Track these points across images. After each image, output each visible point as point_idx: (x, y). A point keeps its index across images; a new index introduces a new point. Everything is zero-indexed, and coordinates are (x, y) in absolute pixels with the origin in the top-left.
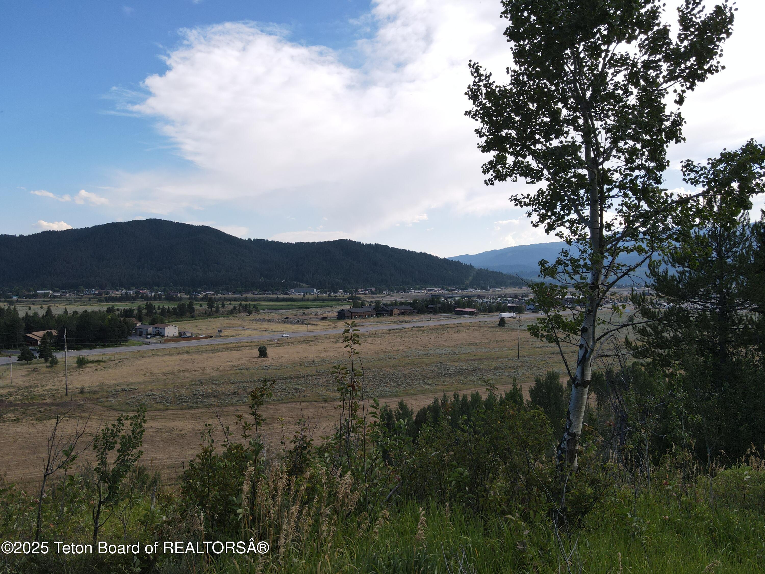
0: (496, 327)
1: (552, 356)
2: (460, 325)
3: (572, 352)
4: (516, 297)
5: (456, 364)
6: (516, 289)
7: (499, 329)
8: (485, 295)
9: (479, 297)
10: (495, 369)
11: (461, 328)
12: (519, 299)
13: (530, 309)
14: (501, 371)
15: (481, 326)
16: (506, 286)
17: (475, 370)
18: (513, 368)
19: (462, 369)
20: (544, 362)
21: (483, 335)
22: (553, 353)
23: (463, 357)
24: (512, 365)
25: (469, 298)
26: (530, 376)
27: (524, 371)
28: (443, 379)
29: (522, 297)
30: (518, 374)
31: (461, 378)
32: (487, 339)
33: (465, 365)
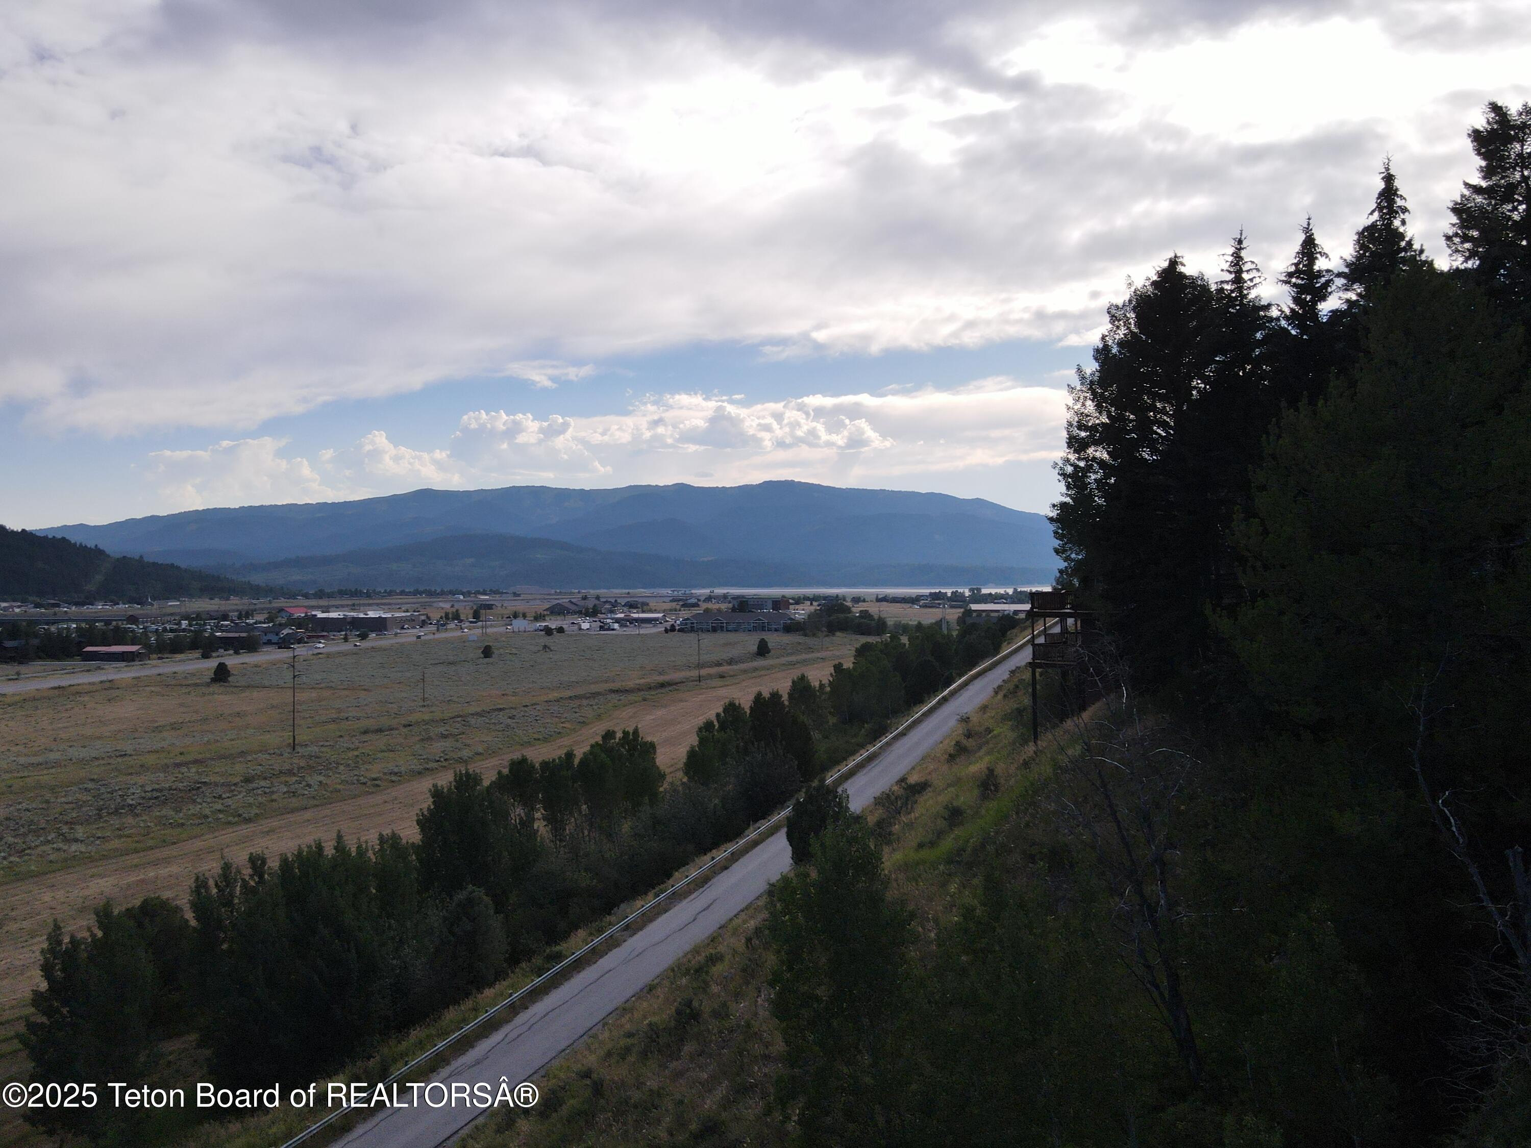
0: (208, 685)
1: (365, 738)
2: (111, 685)
3: (405, 726)
4: (225, 617)
5: (140, 780)
6: (216, 601)
7: (215, 688)
8: (147, 616)
9: (133, 619)
10: (248, 780)
11: (115, 693)
12: (232, 621)
13: (269, 643)
14: (263, 783)
15: (169, 684)
16: (191, 596)
17: (196, 788)
18: (290, 772)
19: (160, 790)
20: (356, 753)
21: (181, 705)
22: (365, 732)
23: (151, 760)
24: (287, 767)
25: (107, 622)
26: (339, 787)
27: (321, 778)
28: (115, 821)
29: (239, 618)
30: (309, 786)
31: (167, 811)
32: (196, 712)
33: (165, 780)
